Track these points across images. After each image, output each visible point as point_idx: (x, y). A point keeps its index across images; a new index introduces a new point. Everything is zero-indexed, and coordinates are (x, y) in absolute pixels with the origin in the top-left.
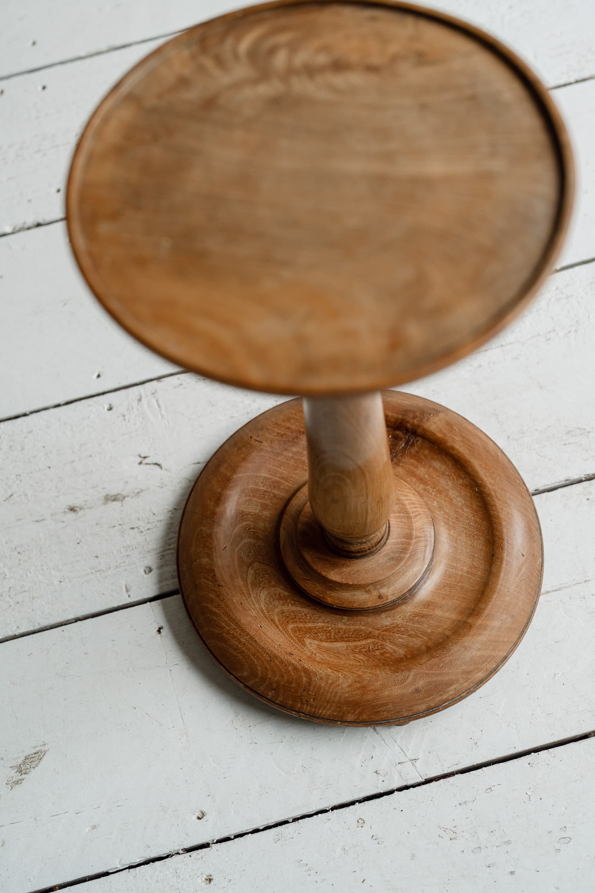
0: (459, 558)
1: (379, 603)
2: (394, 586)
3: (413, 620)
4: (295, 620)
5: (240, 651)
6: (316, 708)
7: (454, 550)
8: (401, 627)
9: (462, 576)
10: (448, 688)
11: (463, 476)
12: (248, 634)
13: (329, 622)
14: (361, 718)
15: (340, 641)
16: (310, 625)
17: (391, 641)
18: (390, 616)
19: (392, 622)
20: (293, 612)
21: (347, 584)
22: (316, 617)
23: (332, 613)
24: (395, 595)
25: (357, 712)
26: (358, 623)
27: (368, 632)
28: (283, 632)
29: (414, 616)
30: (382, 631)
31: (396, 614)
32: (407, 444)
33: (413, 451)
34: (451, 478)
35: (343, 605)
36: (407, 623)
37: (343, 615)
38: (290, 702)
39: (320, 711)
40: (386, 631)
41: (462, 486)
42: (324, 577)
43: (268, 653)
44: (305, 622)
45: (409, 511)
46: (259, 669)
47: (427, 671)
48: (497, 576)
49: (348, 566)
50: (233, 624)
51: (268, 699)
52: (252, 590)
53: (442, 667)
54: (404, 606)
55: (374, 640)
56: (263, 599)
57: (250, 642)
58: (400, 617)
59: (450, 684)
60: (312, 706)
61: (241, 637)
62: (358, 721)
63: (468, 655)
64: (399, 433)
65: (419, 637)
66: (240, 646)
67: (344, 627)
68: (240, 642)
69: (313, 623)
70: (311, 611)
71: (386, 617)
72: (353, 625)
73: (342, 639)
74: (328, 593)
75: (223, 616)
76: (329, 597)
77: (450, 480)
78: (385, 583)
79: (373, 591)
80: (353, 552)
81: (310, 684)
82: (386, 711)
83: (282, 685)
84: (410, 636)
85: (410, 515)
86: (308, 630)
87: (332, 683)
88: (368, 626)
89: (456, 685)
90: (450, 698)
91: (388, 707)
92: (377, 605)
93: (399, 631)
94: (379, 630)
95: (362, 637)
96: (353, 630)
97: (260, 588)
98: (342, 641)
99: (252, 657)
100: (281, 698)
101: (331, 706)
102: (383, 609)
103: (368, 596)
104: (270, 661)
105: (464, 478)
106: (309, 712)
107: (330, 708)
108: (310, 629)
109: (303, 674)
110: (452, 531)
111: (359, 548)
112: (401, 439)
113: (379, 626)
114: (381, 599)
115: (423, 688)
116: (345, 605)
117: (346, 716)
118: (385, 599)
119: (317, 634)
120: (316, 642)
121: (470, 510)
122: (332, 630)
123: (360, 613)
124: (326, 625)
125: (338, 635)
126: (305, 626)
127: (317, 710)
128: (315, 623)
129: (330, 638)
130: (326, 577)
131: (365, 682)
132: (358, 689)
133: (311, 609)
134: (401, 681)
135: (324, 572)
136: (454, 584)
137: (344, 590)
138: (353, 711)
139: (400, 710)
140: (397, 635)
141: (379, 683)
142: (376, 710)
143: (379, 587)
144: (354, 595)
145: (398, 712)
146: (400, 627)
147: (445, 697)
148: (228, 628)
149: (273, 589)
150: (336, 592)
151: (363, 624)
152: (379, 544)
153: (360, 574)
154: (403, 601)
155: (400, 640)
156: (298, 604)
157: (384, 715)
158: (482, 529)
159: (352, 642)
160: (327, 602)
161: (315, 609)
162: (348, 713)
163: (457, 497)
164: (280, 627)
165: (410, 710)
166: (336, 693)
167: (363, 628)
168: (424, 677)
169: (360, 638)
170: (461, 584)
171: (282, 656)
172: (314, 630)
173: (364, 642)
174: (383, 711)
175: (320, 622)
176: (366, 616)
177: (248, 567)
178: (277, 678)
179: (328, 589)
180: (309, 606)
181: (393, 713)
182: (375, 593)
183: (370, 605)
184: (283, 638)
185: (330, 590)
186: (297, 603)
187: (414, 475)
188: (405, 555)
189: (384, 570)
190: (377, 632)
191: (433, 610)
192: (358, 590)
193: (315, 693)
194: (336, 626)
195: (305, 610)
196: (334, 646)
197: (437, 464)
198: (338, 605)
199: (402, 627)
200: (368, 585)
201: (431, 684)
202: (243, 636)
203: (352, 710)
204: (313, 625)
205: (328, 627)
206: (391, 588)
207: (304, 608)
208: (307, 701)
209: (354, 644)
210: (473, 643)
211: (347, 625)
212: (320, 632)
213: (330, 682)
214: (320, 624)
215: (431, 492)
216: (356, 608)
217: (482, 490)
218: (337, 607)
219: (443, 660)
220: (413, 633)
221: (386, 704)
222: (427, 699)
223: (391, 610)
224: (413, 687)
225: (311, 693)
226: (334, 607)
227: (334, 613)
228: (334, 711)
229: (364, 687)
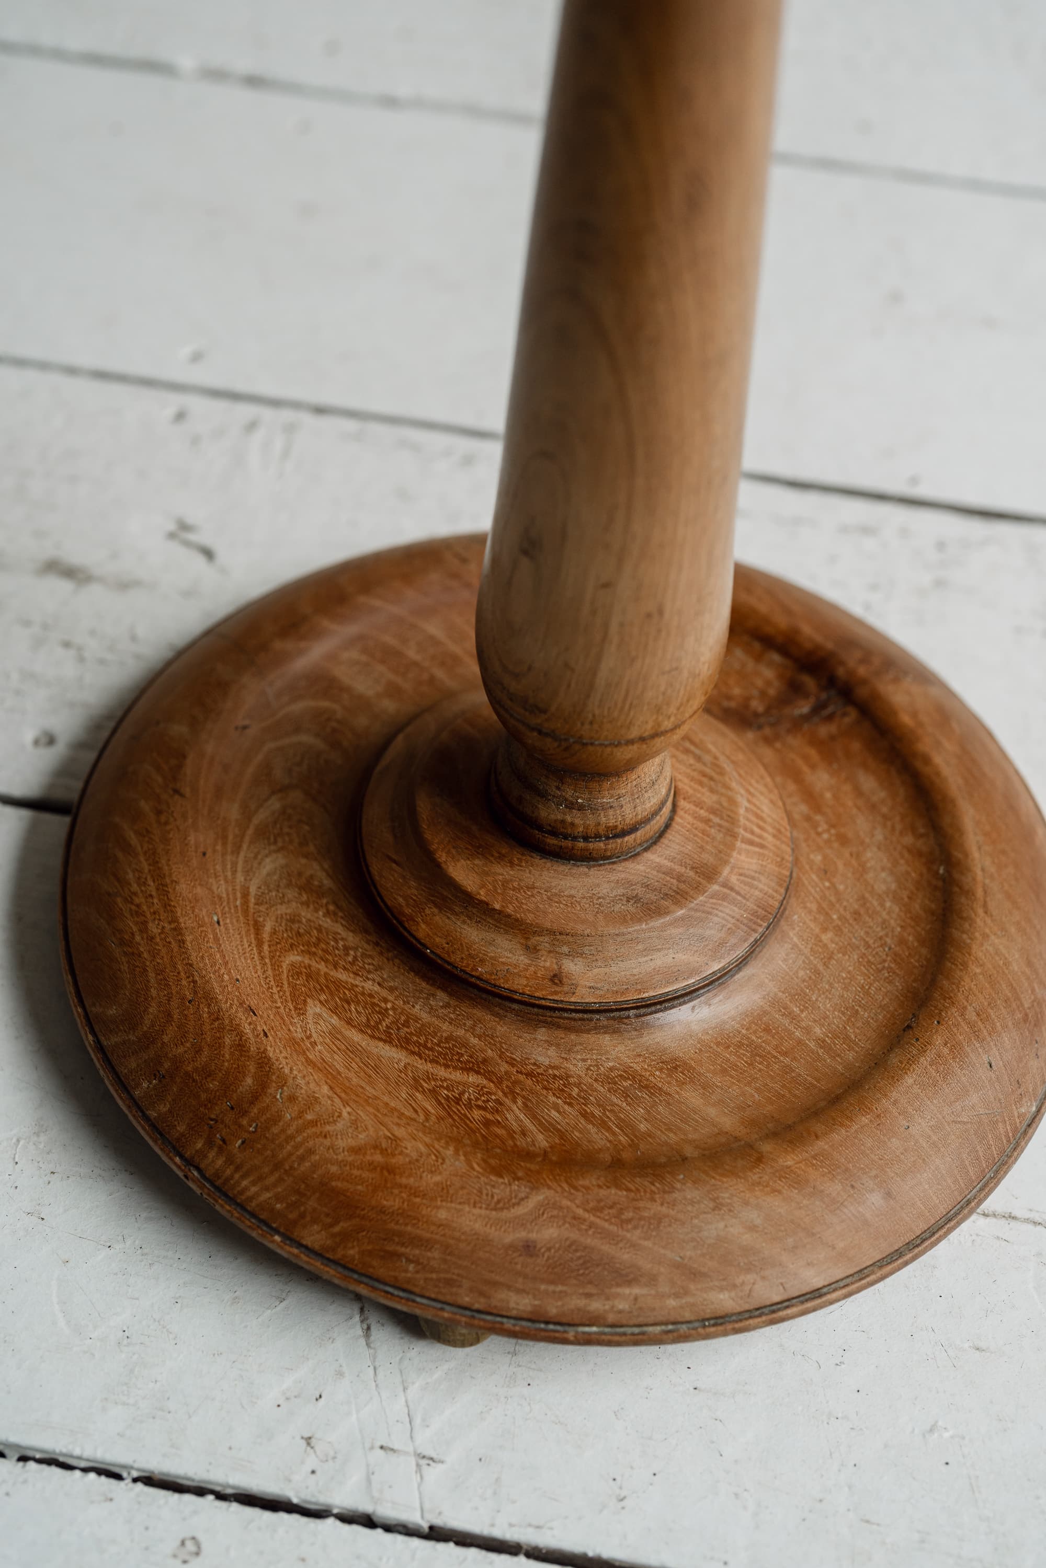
0: (817, 1000)
1: (544, 993)
2: (607, 970)
3: (615, 1083)
4: (314, 949)
5: (130, 950)
6: (238, 1169)
7: (810, 978)
8: (575, 1085)
9: (800, 1042)
10: (618, 1285)
11: (922, 831)
12: (174, 920)
13: (396, 989)
14: (340, 1253)
15: (397, 1046)
16: (342, 976)
17: (529, 1104)
18: (558, 1045)
19: (557, 1062)
20: (319, 929)
21: (487, 904)
22: (369, 964)
23: (414, 971)
24: (597, 992)
25: (337, 1229)
26: (469, 1023)
27: (481, 1056)
28: (267, 961)
29: (621, 1076)
30: (517, 1072)
31: (578, 1048)
32: (817, 709)
33: (824, 730)
34: (889, 824)
35: (449, 956)
36: (595, 1085)
37: (439, 988)
38: (181, 1128)
39: (245, 1183)
40: (529, 1075)
41: (909, 851)
42: (438, 865)
43: (195, 982)
44: (335, 966)
45: (739, 821)
46: (151, 1010)
47: (580, 1212)
48: (893, 1077)
49: (512, 864)
50: (152, 884)
51: (132, 1098)
52: (251, 843)
53: (629, 1221)
54: (607, 1037)
55: (485, 1082)
56: (264, 872)
57: (168, 940)
58: (584, 1060)
59: (628, 1277)
60: (230, 1160)
61: (154, 919)
63: (714, 1227)
64: (809, 682)
65: (609, 1129)
66: (138, 938)
67: (425, 1017)
68: (144, 930)
69: (352, 975)
70: (366, 946)
71: (546, 1041)
72: (450, 1023)
73: (404, 1044)
74: (427, 911)
75: (142, 859)
76: (424, 923)
77: (885, 826)
78: (586, 950)
79: (545, 953)
80: (540, 828)
81: (255, 1097)
82: (417, 1262)
83: (187, 1073)
84: (584, 1115)
85: (736, 830)
86: (331, 986)
87: (314, 1123)
88: (490, 1043)
89: (644, 1291)
90: (611, 1318)
91: (429, 1254)
92: (537, 994)
93: (562, 1090)
94: (513, 1065)
95: (459, 1060)
96: (445, 1035)
97: (273, 847)
98: (402, 1046)
99: (151, 975)
100: (164, 1108)
101: (281, 1180)
102: (551, 1017)
103: (527, 961)
104: (190, 1002)
105: (921, 836)
106: (216, 1174)
107: (275, 1185)
108: (338, 984)
109: (252, 1068)
110: (830, 935)
111: (560, 817)
112: (806, 696)
113: (517, 1056)
114: (556, 984)
115: (549, 1249)
116: (455, 958)
117: (304, 1227)
118: (566, 989)
119: (349, 1004)
120: (335, 1020)
121: (901, 910)
122: (391, 1012)
123: (485, 1000)
124: (385, 993)
125: (399, 1029)
126: (332, 973)
127: (237, 1176)
128: (358, 978)
129: (376, 1027)
130: (444, 866)
131: (398, 1160)
132: (372, 1166)
133: (368, 942)
134: (499, 1201)
135: (444, 855)
136: (769, 1053)
137: (470, 919)
138: (329, 1220)
139: (455, 1277)
140: (552, 1099)
141: (437, 1178)
142: (390, 1247)
143: (565, 949)
144: (491, 943)
145: (449, 1283)
146: (569, 1084)
147: (596, 1306)
148: (135, 887)
149: (303, 861)
150: (448, 918)
151: (478, 1031)
152: (619, 841)
153: (533, 896)
154: (611, 1022)
155: (554, 1114)
156: (342, 918)
157: (406, 1271)
158: (911, 963)
159: (426, 1060)
160: (415, 933)
161: (377, 944)
162: (314, 1221)
163: (883, 869)
164: (266, 947)
165: (482, 1294)
166: (311, 1152)
167: (474, 1041)
168: (565, 1222)
169: (451, 1060)
170: (787, 1060)
171: (226, 1002)
172: (347, 992)
173: (457, 1076)
174: (409, 1261)
175: (374, 980)
176: (496, 1015)
177: (273, 793)
178: (181, 1050)
179: (433, 902)
180: (366, 931)
181: (432, 1279)
182: (547, 963)
183: (519, 984)
184: (256, 972)
185: (436, 905)
186: (340, 914)
187: (797, 777)
188: (673, 907)
189: (600, 916)
190: (504, 1067)
191: (681, 1084)
192: (506, 932)
193: (256, 1127)
194: (406, 1007)
195: (352, 939)
196: (375, 1051)
197: (868, 782)
198: (438, 952)
199: (578, 1085)
200: (540, 931)
201: (576, 1251)
202: (160, 920)
203: (327, 1215)
204: (350, 980)
205: (386, 1000)
206: (596, 971)
207: (352, 931)
208: (224, 1141)
209: (429, 1067)
210: (746, 1203)
211: (438, 1017)
212: (358, 1003)
213: (309, 1117)
214: (369, 985)
215: (820, 829)
216: (478, 978)
217: (956, 875)
218: (432, 956)
219: (641, 1204)
220: (597, 1112)
221: (426, 1244)
222: (543, 1287)
223: (568, 1029)
224: (522, 1234)
225: (245, 1122)
226: (425, 954)
227: (417, 973)
228: (278, 1198)
229: (390, 1170)
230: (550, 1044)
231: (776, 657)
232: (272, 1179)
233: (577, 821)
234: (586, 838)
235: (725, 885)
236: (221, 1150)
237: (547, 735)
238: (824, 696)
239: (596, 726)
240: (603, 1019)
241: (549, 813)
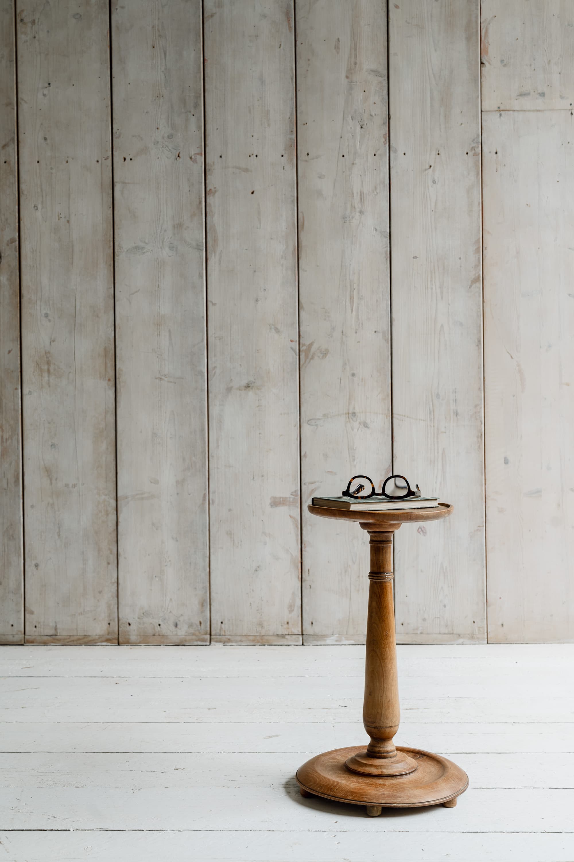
2: (390, 771)
6: (336, 793)
10: (398, 798)
24: (389, 774)
25: (353, 796)
26: (369, 780)
32: (419, 758)
33: (421, 759)
37: (363, 777)
38: (326, 791)
39: (337, 794)
42: (360, 762)
53: (398, 791)
54: (391, 780)
60: (334, 792)
62: (353, 800)
63: (411, 792)
67: (361, 781)
68: (314, 775)
73: (359, 783)
78: (386, 768)
82: (367, 798)
88: (372, 782)
89: (402, 799)
90: (398, 803)
92: (379, 775)
99: (317, 778)
100: (322, 790)
103: (377, 770)
105: (439, 764)
106: (333, 795)
109: (336, 782)
111: (379, 750)
112: (418, 756)
115: (387, 794)
116: (365, 772)
117: (348, 797)
118: (383, 773)
121: (436, 771)
132: (357, 788)
137: (367, 767)
142: (362, 796)
143: (383, 768)
144: (371, 769)
145: (372, 800)
147: (395, 801)
160: (358, 771)
162: (349, 796)
165: (377, 800)
166: (347, 788)
167: (370, 782)
174: (365, 798)
176: (373, 779)
178: (324, 783)
180: (350, 774)
181: (369, 800)
182: (380, 770)
183: (376, 773)
192: (373, 767)
195: (347, 776)
197: (431, 763)
200: (378, 766)
206: (388, 771)
213: (346, 785)
214: (351, 779)
216: (369, 773)
222: (387, 799)
223: (385, 779)
224: (382, 793)
225: (336, 787)
226: (360, 773)
227: (359, 776)
228: (343, 794)
229: (360, 788)
230: (382, 781)
231: (411, 753)
232: (342, 792)
233: (382, 750)
234: (383, 753)
235: (407, 762)
236: (333, 791)
237: (376, 728)
238: (420, 756)
239: (383, 724)
240: (390, 778)
241: (377, 749)
